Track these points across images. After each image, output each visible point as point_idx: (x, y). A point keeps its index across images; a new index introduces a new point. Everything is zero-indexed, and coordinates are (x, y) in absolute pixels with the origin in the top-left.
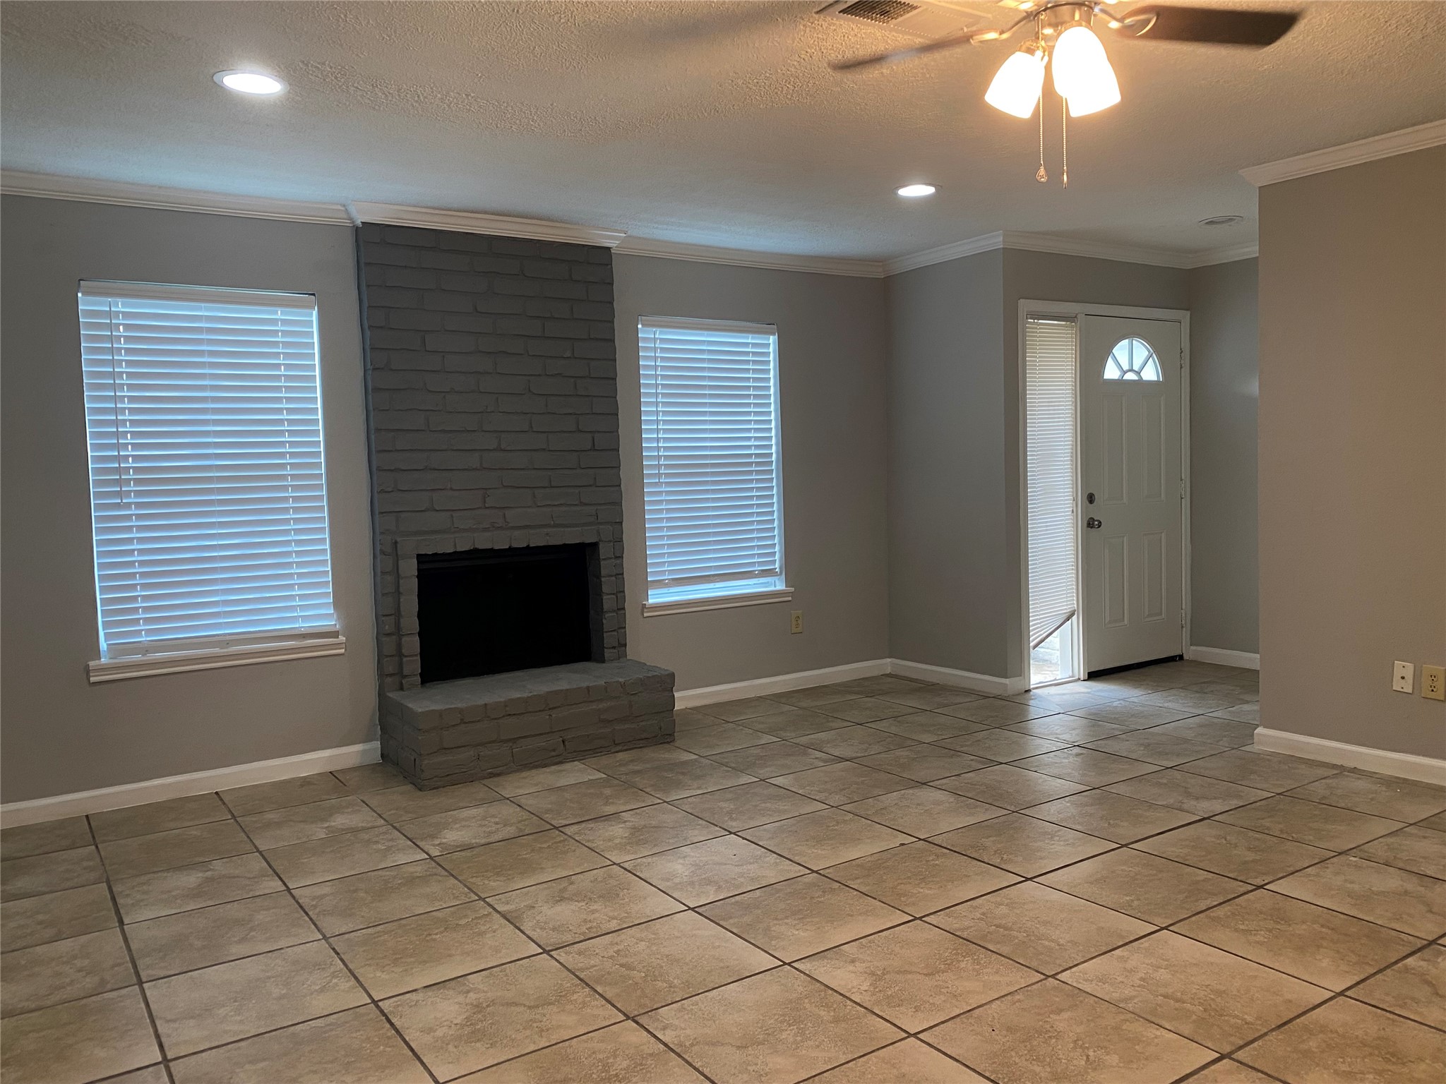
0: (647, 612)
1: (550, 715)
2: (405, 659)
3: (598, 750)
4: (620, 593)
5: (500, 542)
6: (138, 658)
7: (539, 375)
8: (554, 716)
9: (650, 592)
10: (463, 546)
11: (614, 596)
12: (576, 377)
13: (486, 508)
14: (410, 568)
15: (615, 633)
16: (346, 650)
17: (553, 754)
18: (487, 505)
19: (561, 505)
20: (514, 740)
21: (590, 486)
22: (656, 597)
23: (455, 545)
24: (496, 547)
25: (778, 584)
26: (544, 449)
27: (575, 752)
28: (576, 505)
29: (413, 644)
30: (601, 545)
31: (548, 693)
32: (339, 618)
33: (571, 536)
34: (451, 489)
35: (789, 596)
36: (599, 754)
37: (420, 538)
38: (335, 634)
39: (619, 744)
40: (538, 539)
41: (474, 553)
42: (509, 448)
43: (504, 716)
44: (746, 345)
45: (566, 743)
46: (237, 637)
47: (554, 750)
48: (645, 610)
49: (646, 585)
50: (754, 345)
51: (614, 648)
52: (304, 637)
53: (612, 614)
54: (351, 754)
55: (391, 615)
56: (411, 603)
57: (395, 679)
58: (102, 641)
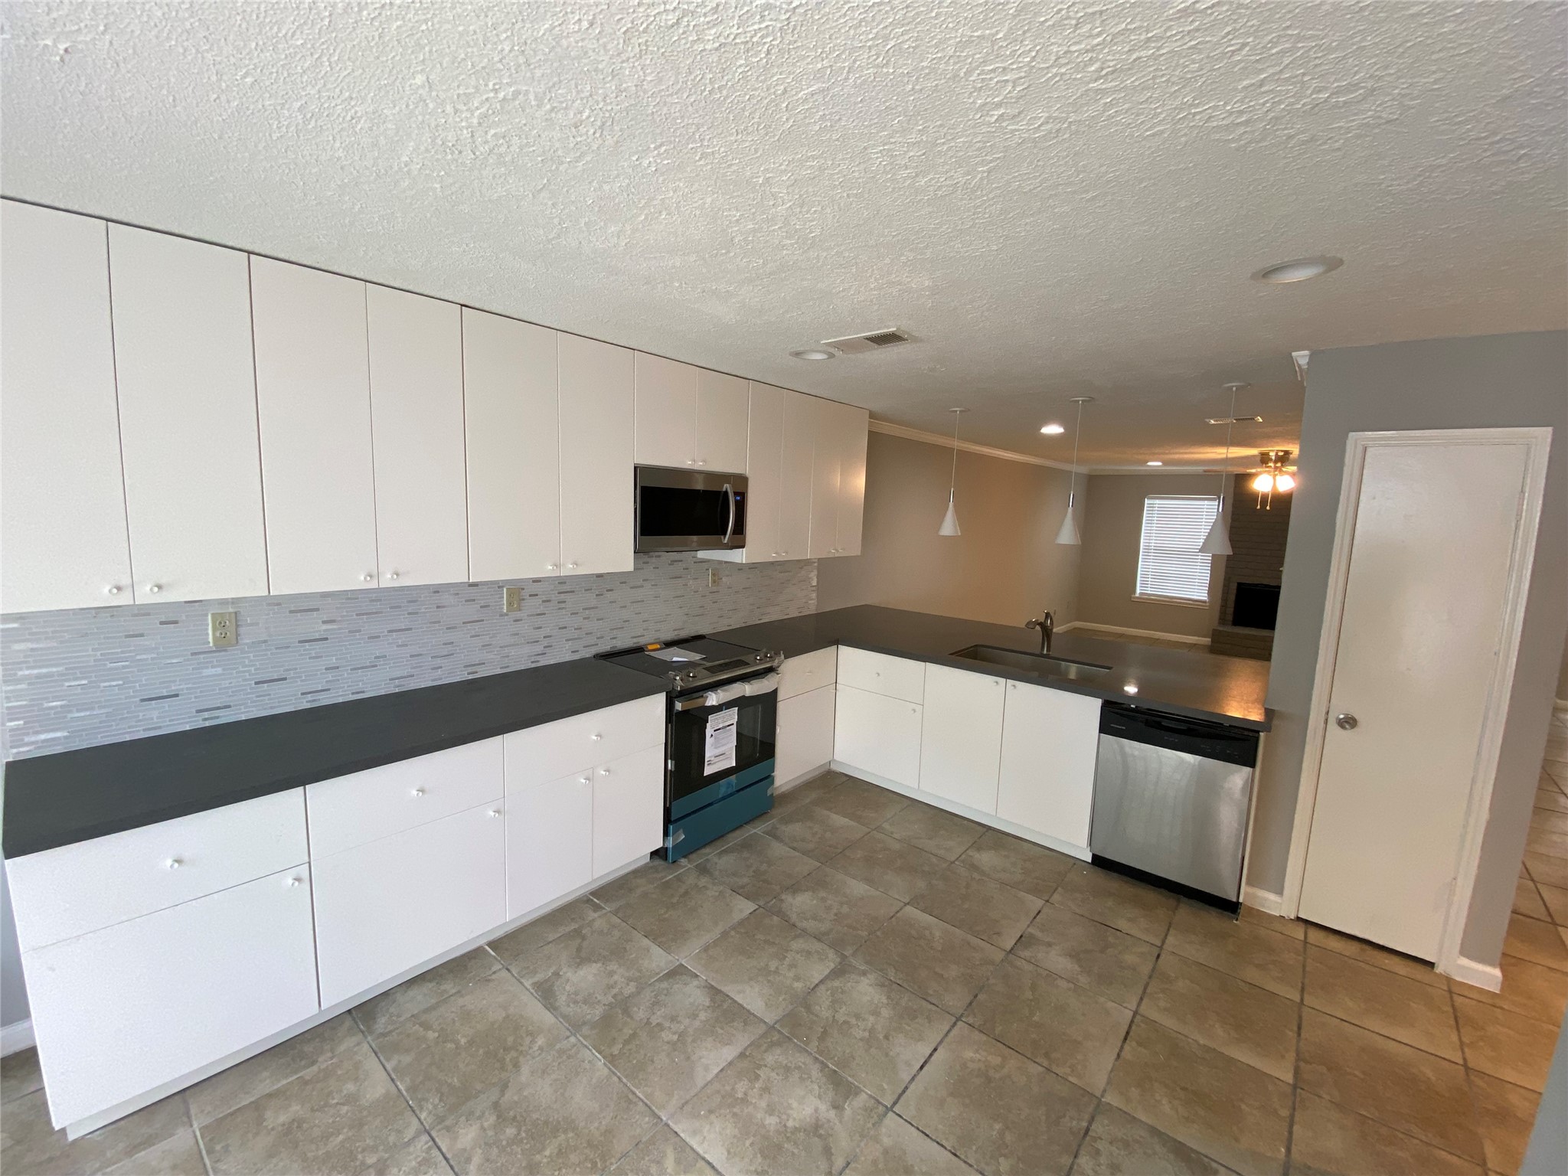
2: (1227, 615)
6: (1147, 596)
14: (1234, 586)
16: (1209, 608)
29: (1230, 610)
32: (1208, 597)
37: (1240, 577)
38: (1205, 602)
41: (1266, 586)
52: (1194, 601)
54: (1207, 641)
55: (1225, 600)
56: (1232, 597)
57: (1222, 620)
58: (1138, 591)
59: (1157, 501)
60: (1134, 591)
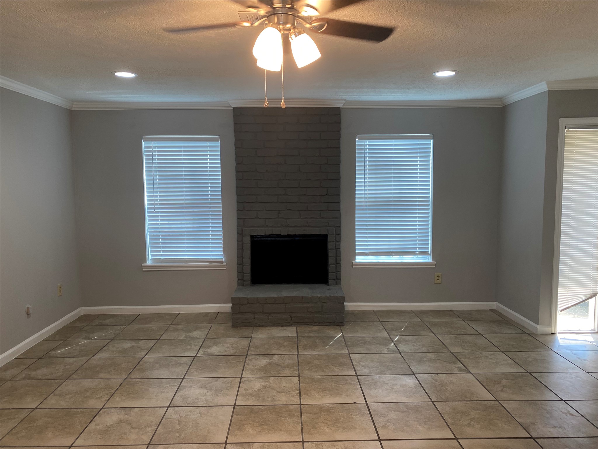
0: (354, 266)
1: (285, 306)
2: (244, 274)
3: (307, 324)
4: (338, 256)
5: (284, 232)
6: (160, 264)
7: (304, 164)
8: (287, 306)
9: (356, 257)
10: (268, 233)
11: (335, 258)
12: (321, 164)
13: (279, 218)
14: (248, 240)
15: (334, 274)
16: (227, 268)
17: (286, 322)
18: (280, 217)
19: (312, 218)
20: (270, 313)
21: (326, 210)
22: (359, 259)
23: (265, 232)
24: (282, 234)
25: (428, 259)
26: (305, 195)
27: (296, 322)
28: (319, 218)
29: (248, 269)
30: (329, 236)
31: (285, 297)
32: (224, 256)
33: (315, 231)
34: (266, 210)
35: (434, 266)
36: (307, 325)
37: (252, 229)
38: (222, 262)
39: (316, 323)
40: (300, 231)
41: (273, 235)
42: (290, 194)
43: (265, 303)
44: (417, 145)
45: (292, 318)
46: (190, 260)
47: (287, 320)
48: (353, 265)
49: (354, 255)
50: (421, 144)
51: (334, 280)
52: (211, 262)
53: (334, 265)
54: (227, 307)
55: (240, 257)
56: (247, 253)
57: (241, 282)
58: (150, 257)
59: (156, 144)
60: (144, 258)
